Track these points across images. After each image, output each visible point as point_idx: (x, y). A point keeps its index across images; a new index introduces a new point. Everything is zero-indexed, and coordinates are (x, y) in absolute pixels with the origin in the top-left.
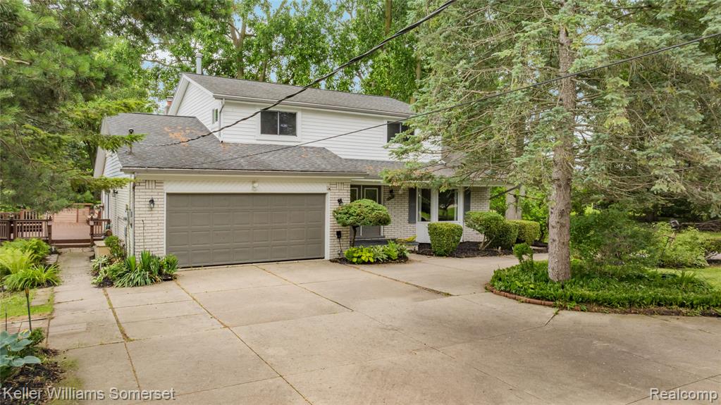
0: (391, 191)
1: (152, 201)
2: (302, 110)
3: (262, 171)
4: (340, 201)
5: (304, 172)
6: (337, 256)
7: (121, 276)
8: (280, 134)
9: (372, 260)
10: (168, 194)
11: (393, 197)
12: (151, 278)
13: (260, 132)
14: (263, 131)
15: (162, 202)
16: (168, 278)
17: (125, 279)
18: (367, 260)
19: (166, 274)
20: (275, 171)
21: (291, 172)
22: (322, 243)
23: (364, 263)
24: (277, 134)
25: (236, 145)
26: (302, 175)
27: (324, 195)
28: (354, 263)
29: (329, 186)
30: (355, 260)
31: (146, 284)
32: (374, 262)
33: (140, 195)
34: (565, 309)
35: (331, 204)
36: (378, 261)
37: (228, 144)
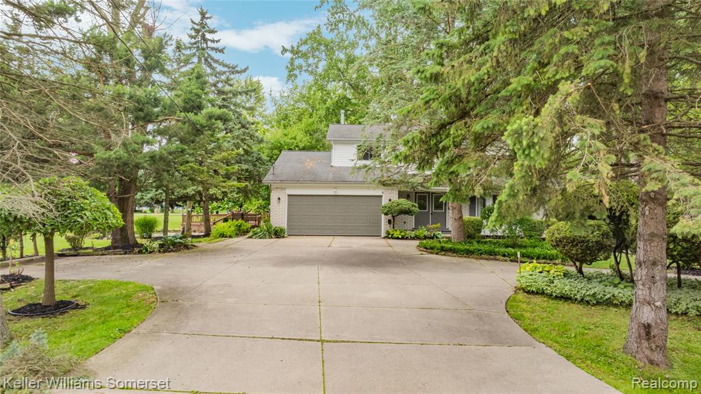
1: (279, 199)
3: (336, 182)
4: (390, 200)
5: (363, 182)
6: (386, 235)
7: (256, 234)
8: (371, 160)
9: (400, 237)
10: (289, 195)
12: (269, 236)
13: (356, 159)
15: (285, 200)
16: (278, 237)
17: (257, 236)
22: (380, 227)
23: (396, 238)
24: (367, 159)
25: (340, 167)
27: (381, 196)
28: (389, 238)
29: (383, 191)
30: (390, 236)
31: (266, 238)
32: (403, 238)
33: (274, 196)
34: (433, 253)
35: (385, 202)
36: (407, 238)
37: (335, 167)
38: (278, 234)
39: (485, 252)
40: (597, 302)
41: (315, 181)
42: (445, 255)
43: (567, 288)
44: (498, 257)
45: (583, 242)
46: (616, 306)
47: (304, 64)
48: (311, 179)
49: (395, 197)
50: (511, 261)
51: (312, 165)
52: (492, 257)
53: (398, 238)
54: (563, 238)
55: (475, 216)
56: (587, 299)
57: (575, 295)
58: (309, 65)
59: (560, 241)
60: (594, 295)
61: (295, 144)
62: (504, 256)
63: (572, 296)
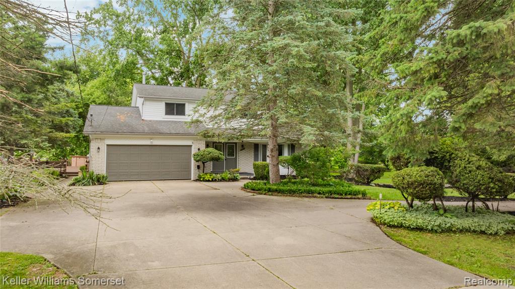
0: (242, 146)
1: (99, 148)
2: (189, 102)
3: (153, 134)
4: (199, 149)
5: (177, 134)
6: (197, 178)
7: (79, 181)
8: (177, 115)
9: (211, 179)
10: (107, 145)
11: (244, 149)
12: (93, 183)
13: (164, 114)
14: (167, 114)
15: (104, 149)
16: (101, 184)
17: (81, 183)
18: (208, 179)
19: (101, 182)
20: (161, 134)
21: (170, 134)
22: (190, 171)
23: (206, 181)
24: (174, 114)
25: (150, 121)
26: (175, 135)
27: (191, 146)
28: (201, 181)
29: (193, 141)
30: (202, 179)
31: (90, 185)
32: (212, 181)
33: (93, 145)
34: (262, 194)
35: (194, 151)
36: (215, 181)
37: (146, 121)
38: (100, 181)
39: (305, 191)
40: (442, 230)
41: (133, 133)
42: (272, 195)
43: (420, 221)
44: (315, 195)
45: (431, 184)
46: (455, 232)
47: (96, 30)
48: (129, 131)
49: (203, 147)
50: (326, 197)
51: (123, 118)
52: (310, 195)
53: (209, 181)
54: (415, 182)
55: (258, 161)
56: (435, 228)
57: (427, 226)
58: (100, 32)
59: (412, 184)
60: (439, 226)
61: (91, 99)
62: (319, 193)
63: (425, 227)
